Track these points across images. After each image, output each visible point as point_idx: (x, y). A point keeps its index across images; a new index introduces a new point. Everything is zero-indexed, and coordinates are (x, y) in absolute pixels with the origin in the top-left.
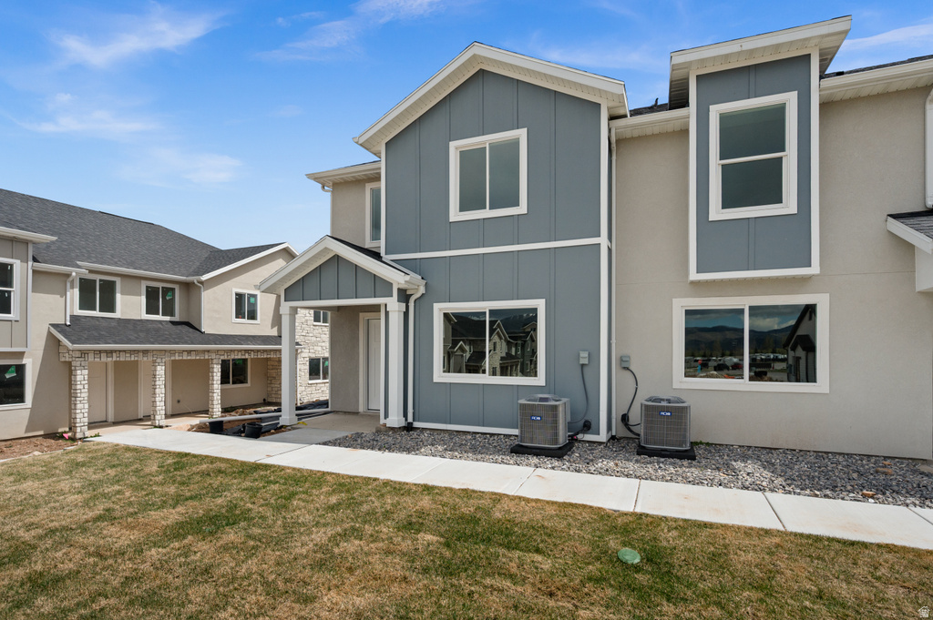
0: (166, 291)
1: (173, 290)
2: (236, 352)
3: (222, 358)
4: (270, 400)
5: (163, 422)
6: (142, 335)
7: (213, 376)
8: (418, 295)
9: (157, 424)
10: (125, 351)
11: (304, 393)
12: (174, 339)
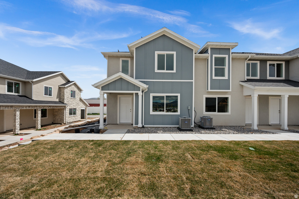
0: (16, 84)
1: (19, 84)
2: (46, 107)
3: (41, 108)
4: (54, 122)
5: (19, 132)
6: (9, 100)
7: (38, 115)
8: (146, 91)
9: (16, 133)
10: (3, 106)
11: (68, 120)
12: (23, 101)
